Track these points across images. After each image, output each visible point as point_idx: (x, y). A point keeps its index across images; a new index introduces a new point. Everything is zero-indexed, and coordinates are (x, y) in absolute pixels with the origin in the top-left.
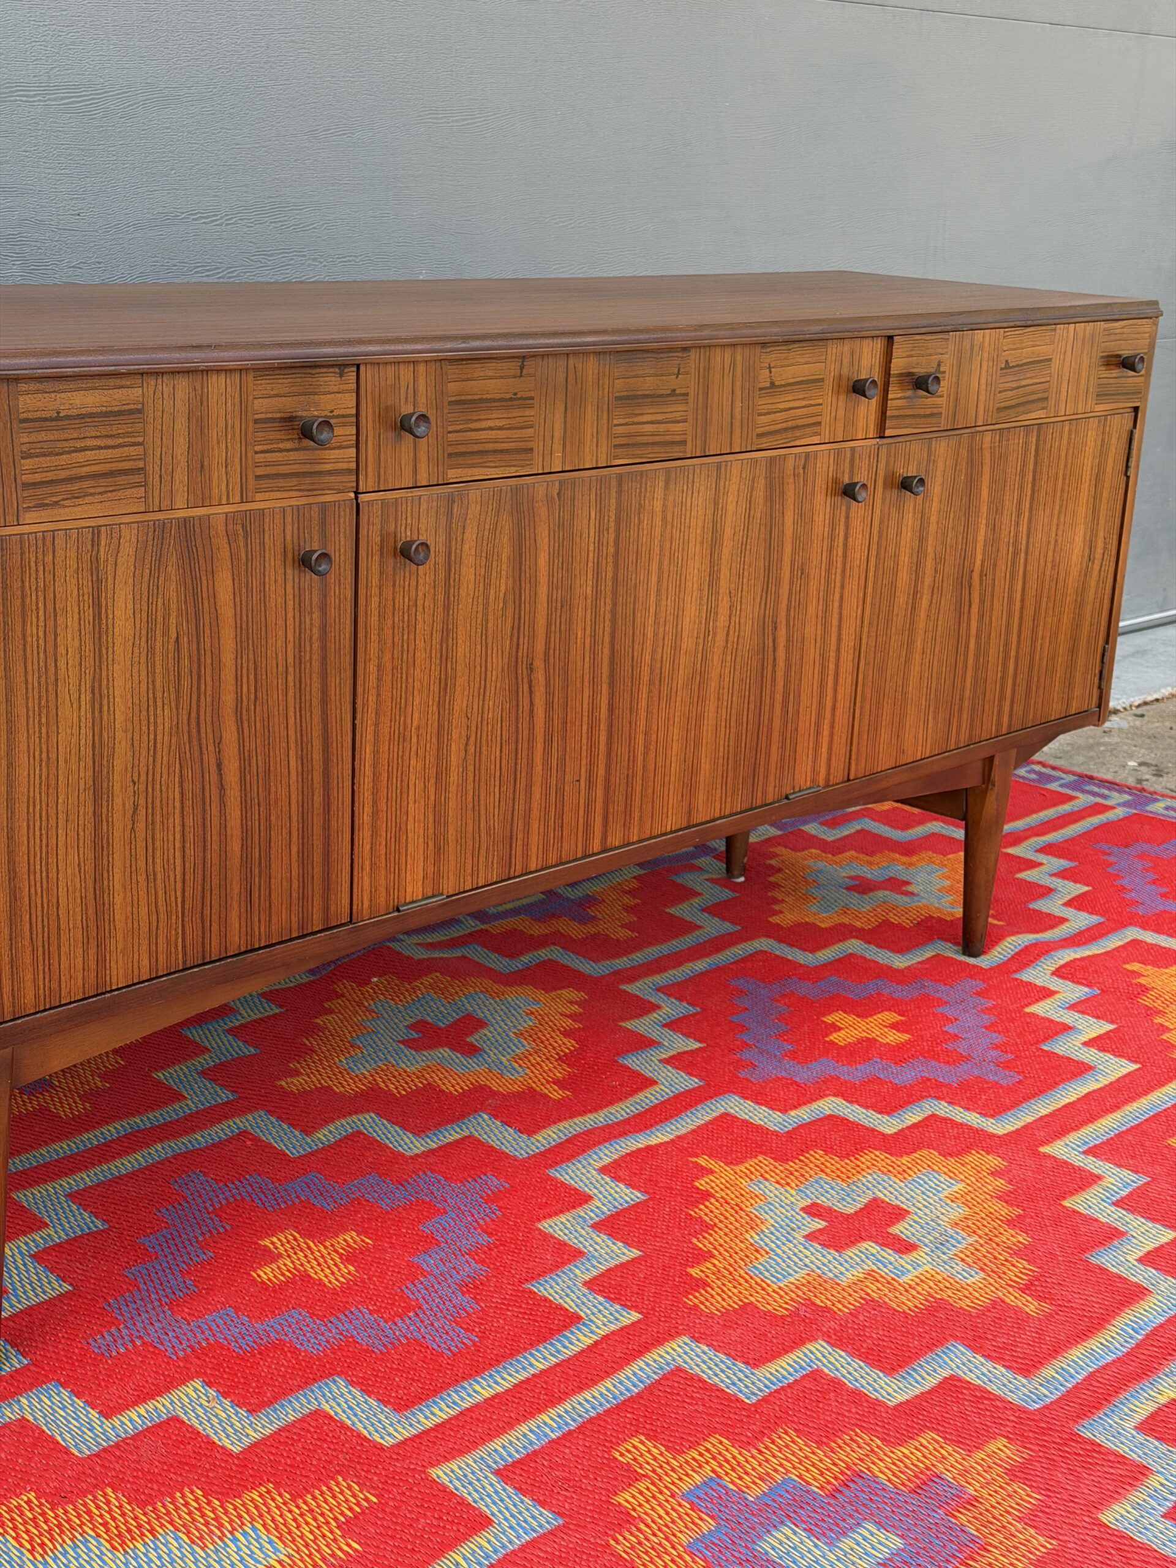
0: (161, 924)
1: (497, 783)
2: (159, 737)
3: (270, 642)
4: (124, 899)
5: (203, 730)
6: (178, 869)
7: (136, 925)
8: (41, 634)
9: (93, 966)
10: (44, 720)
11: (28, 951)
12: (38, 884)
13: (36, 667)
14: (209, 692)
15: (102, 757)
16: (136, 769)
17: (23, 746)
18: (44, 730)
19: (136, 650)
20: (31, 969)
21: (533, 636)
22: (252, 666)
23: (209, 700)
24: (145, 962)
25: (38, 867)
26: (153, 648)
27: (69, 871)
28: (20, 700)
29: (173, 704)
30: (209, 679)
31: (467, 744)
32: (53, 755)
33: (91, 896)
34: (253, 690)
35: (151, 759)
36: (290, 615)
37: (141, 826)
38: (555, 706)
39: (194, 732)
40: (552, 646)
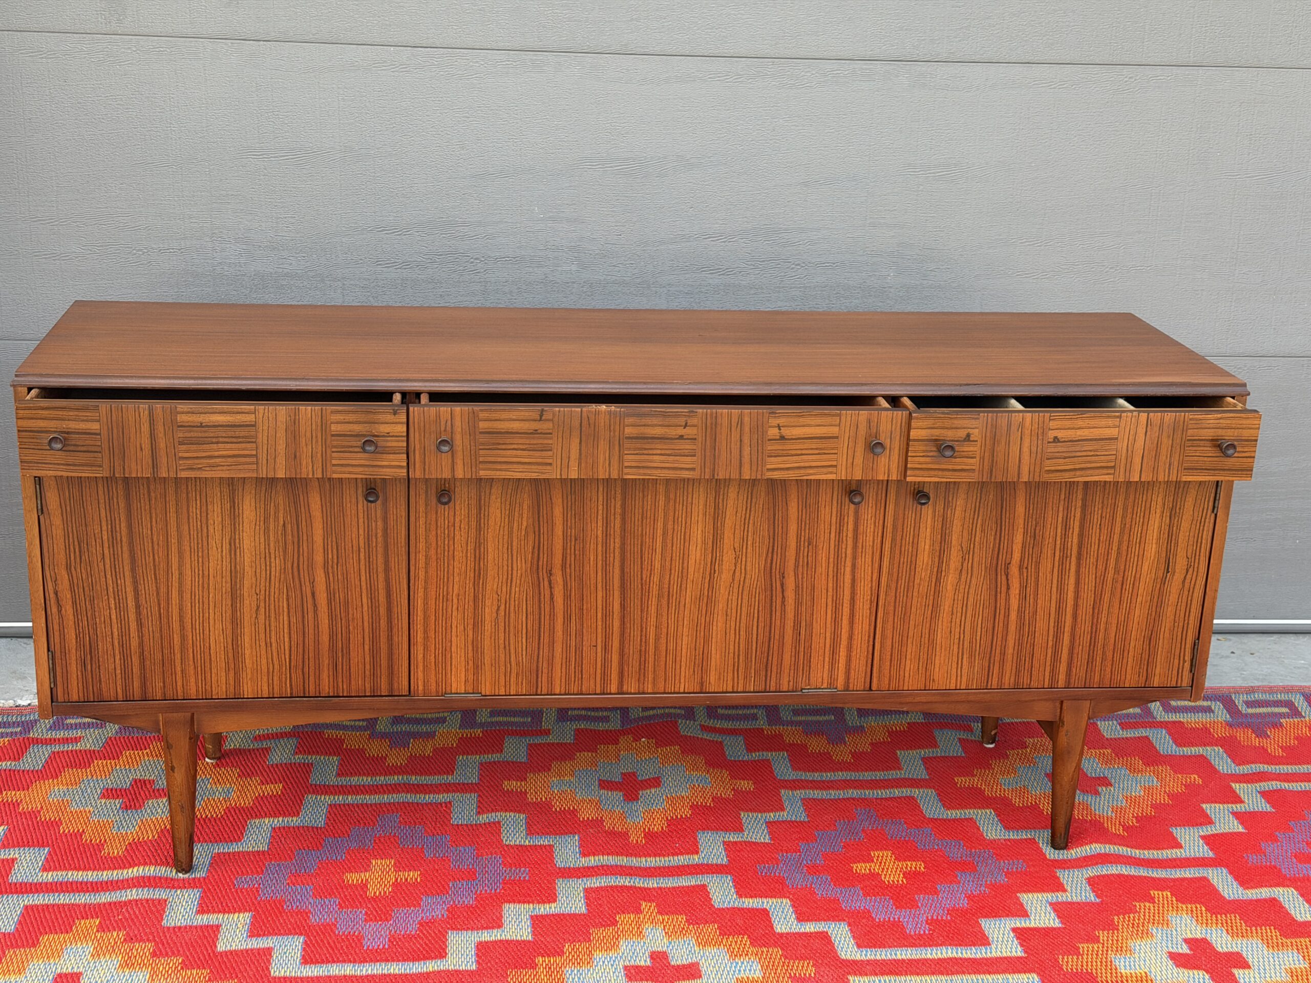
0: (275, 671)
1: (524, 636)
2: (273, 573)
3: (347, 534)
4: (252, 652)
5: (302, 574)
6: (286, 644)
7: (259, 667)
8: (198, 512)
9: (232, 683)
10: (200, 554)
11: (192, 667)
12: (198, 635)
13: (195, 528)
14: (305, 554)
15: (236, 577)
16: (258, 587)
17: (188, 566)
18: (200, 559)
19: (257, 527)
20: (194, 677)
21: (551, 554)
22: (334, 544)
23: (306, 559)
24: (265, 688)
25: (197, 627)
26: (268, 528)
27: (216, 632)
28: (186, 543)
29: (282, 557)
30: (305, 549)
31: (498, 609)
32: (206, 573)
33: (230, 647)
34: (335, 557)
35: (268, 584)
36: (361, 521)
37: (262, 617)
38: (573, 598)
39: (296, 573)
40: (568, 562)
